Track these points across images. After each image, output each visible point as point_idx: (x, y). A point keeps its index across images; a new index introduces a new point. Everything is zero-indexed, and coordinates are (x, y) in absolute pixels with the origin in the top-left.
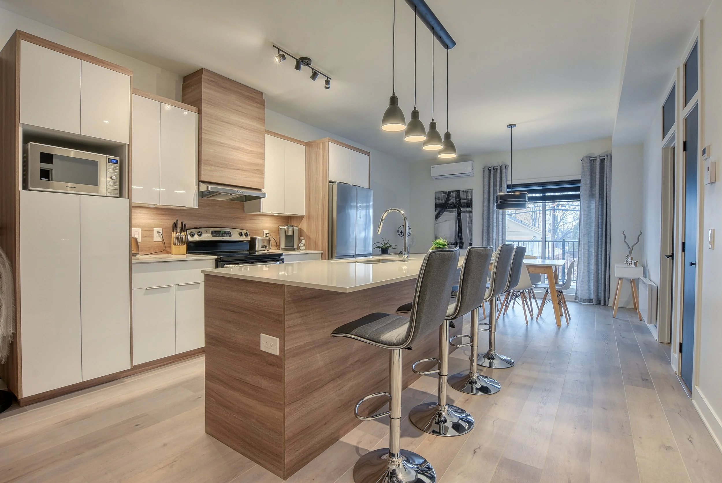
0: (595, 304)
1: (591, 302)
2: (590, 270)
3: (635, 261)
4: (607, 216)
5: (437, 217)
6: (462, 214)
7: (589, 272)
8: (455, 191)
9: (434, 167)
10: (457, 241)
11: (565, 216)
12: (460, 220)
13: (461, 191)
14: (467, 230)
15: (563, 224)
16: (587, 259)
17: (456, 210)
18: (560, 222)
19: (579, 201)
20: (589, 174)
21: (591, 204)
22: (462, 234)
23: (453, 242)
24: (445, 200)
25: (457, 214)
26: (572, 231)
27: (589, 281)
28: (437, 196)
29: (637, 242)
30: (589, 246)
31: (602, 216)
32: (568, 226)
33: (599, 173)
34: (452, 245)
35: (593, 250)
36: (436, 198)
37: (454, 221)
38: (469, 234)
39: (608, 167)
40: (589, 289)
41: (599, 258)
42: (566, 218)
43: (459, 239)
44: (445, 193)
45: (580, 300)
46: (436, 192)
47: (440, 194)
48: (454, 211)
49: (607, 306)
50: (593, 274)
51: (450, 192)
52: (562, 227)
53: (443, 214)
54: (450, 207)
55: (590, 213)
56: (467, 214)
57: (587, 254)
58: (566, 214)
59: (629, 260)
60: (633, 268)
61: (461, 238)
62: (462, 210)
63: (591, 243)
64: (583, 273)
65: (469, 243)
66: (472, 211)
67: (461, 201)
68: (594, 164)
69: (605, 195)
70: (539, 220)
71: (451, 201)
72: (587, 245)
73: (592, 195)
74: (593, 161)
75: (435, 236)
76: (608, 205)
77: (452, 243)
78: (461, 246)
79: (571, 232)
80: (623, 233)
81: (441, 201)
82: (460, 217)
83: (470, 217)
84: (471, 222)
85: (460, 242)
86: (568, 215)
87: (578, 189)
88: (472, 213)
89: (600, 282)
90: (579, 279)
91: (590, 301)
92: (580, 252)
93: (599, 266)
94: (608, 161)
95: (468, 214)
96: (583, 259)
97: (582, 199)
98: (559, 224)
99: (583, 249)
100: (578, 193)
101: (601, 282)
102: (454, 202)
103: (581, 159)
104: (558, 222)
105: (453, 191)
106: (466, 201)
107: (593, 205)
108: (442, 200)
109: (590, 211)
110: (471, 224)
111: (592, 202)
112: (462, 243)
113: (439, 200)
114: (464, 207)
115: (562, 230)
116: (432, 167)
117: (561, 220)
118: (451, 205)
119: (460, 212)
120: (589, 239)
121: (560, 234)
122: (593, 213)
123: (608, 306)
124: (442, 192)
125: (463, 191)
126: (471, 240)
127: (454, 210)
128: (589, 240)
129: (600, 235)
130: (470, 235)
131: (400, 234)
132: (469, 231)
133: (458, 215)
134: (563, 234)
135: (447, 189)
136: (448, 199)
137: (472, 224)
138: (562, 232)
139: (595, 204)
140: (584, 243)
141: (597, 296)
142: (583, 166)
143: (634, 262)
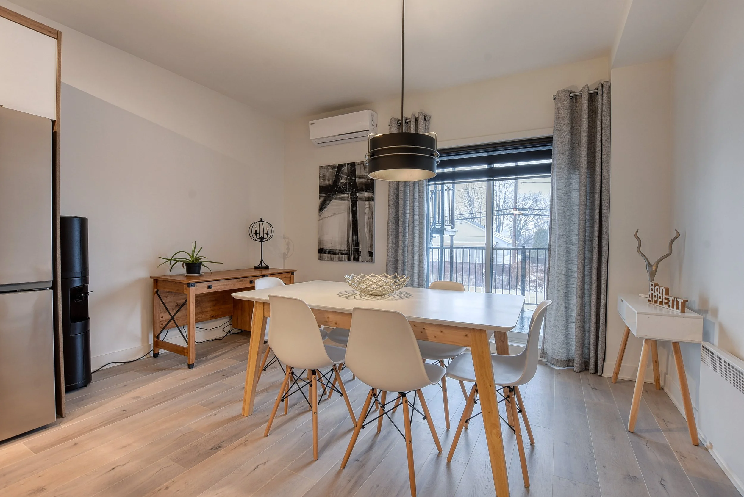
0: (578, 371)
1: (571, 364)
2: (569, 305)
3: (680, 301)
4: (603, 202)
5: (322, 208)
6: (358, 202)
7: (567, 308)
8: (348, 164)
9: (314, 123)
10: (351, 250)
11: (527, 222)
12: (354, 213)
13: (356, 164)
14: (366, 230)
15: (525, 230)
16: (563, 284)
17: (350, 196)
18: (522, 228)
19: (550, 176)
20: (568, 122)
21: (573, 181)
22: (357, 236)
23: (344, 250)
24: (334, 179)
25: (350, 202)
26: (533, 237)
27: (567, 326)
28: (321, 173)
29: (667, 252)
30: (567, 260)
31: (592, 203)
32: (530, 233)
33: (587, 120)
34: (343, 256)
35: (575, 268)
36: (320, 177)
37: (346, 214)
38: (368, 238)
39: (604, 108)
40: (567, 341)
41: (586, 281)
42: (528, 225)
43: (353, 244)
44: (333, 167)
45: (551, 360)
46: (321, 167)
47: (326, 170)
48: (346, 197)
49: (601, 376)
50: (575, 312)
51: (340, 166)
52: (525, 234)
53: (330, 202)
54: (341, 191)
55: (569, 197)
56: (365, 202)
57: (563, 276)
58: (528, 221)
59: (660, 295)
60: (678, 316)
61: (357, 244)
62: (357, 195)
63: (571, 253)
64: (557, 310)
65: (369, 252)
66: (373, 197)
67: (358, 180)
68: (576, 106)
69: (598, 160)
70: (503, 226)
71: (342, 181)
72: (564, 259)
73: (573, 164)
74: (574, 100)
75: (319, 241)
76: (603, 181)
77: (344, 252)
78: (357, 256)
79: (532, 239)
80: (636, 235)
81: (327, 182)
82: (355, 208)
83: (370, 207)
84: (372, 216)
85: (355, 250)
86: (529, 222)
87: (548, 154)
88: (373, 200)
89: (587, 328)
90: (550, 321)
91: (568, 363)
92: (552, 270)
93: (586, 298)
94: (604, 95)
95: (367, 203)
96: (556, 284)
97: (555, 170)
98: (521, 231)
99: (558, 265)
100: (549, 161)
101: (590, 327)
102: (346, 182)
103: (554, 96)
104: (520, 229)
105: (345, 164)
106: (363, 180)
107: (575, 184)
108: (329, 180)
109: (569, 194)
110: (371, 220)
111: (573, 176)
112: (358, 251)
113: (324, 180)
114: (361, 190)
115: (524, 236)
116: (311, 124)
117: (523, 226)
118: (342, 187)
119: (355, 199)
120: (569, 246)
121: (522, 240)
122: (576, 198)
123: (603, 375)
124: (329, 166)
125: (360, 164)
126: (372, 246)
127: (346, 195)
128: (567, 248)
129: (587, 238)
130: (371, 238)
131: (254, 235)
132: (368, 231)
133: (351, 205)
134: (525, 241)
135: (336, 162)
136: (337, 178)
137: (373, 219)
138: (524, 239)
139: (578, 181)
140: (558, 254)
141: (582, 355)
142: (557, 109)
143: (678, 302)
